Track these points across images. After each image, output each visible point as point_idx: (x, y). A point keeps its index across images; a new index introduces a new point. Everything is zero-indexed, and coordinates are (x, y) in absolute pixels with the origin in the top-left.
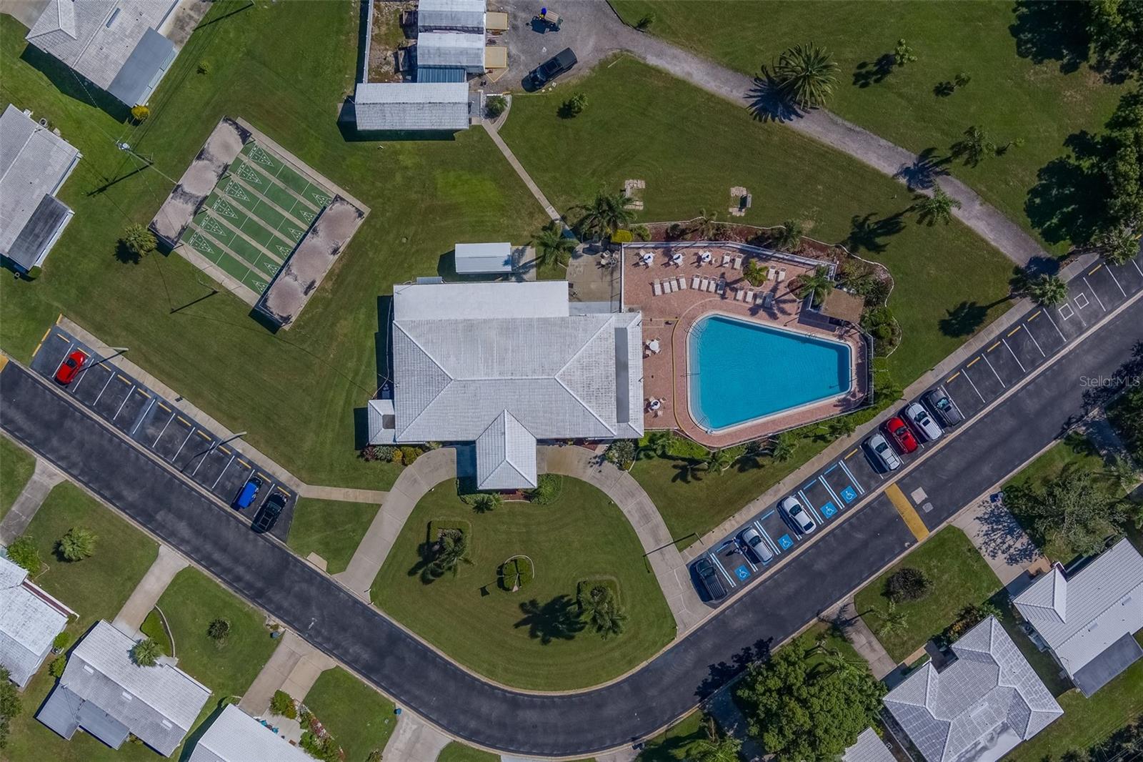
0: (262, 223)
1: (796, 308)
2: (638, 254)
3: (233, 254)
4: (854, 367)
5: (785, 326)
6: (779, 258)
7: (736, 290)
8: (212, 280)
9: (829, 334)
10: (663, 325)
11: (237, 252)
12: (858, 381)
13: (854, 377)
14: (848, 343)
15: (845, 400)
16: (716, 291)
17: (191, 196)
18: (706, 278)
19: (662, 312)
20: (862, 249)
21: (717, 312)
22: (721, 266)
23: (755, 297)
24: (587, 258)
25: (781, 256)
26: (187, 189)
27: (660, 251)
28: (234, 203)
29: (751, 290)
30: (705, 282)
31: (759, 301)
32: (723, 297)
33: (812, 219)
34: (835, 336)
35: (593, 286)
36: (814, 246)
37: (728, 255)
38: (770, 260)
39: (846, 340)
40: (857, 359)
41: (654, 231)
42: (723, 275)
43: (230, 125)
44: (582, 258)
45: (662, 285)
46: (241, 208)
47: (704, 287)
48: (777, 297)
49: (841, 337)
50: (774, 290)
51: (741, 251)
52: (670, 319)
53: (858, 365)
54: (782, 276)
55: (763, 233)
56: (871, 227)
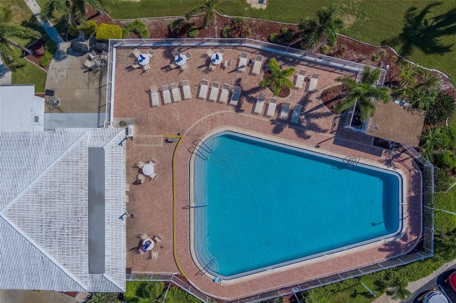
1: (331, 124)
2: (132, 56)
4: (405, 202)
5: (317, 147)
6: (310, 62)
7: (254, 101)
9: (372, 159)
10: (162, 144)
12: (410, 220)
13: (406, 214)
14: (398, 171)
15: (393, 243)
16: (229, 101)
18: (216, 85)
19: (161, 127)
20: (417, 51)
21: (229, 128)
22: (236, 70)
23: (279, 109)
24: (71, 60)
25: (313, 59)
27: (161, 51)
29: (274, 101)
30: (215, 91)
31: (284, 115)
32: (238, 109)
33: (352, 13)
34: (381, 162)
35: (77, 94)
36: (354, 47)
37: (245, 56)
38: (298, 63)
39: (395, 167)
40: (409, 192)
41: (154, 27)
42: (238, 82)
44: (66, 60)
45: (161, 92)
47: (214, 96)
48: (307, 110)
49: (388, 163)
50: (305, 101)
51: (263, 52)
52: (172, 136)
53: (410, 199)
54: (314, 84)
55: (290, 30)
56: (429, 24)
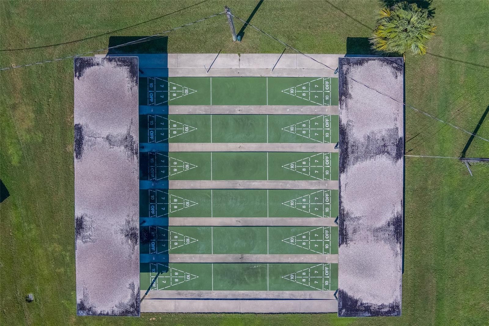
0: (241, 184)
3: (253, 109)
8: (256, 49)
11: (248, 116)
17: (368, 154)
26: (384, 161)
28: (303, 185)
43: (383, 306)
46: (289, 184)
